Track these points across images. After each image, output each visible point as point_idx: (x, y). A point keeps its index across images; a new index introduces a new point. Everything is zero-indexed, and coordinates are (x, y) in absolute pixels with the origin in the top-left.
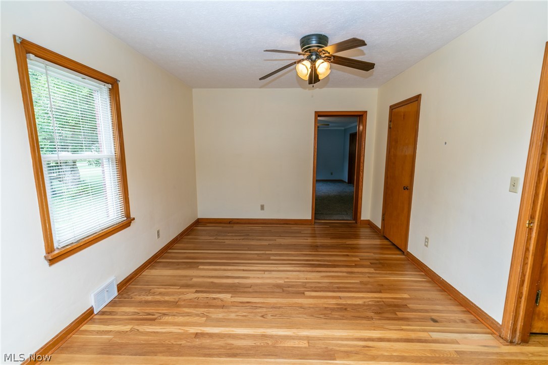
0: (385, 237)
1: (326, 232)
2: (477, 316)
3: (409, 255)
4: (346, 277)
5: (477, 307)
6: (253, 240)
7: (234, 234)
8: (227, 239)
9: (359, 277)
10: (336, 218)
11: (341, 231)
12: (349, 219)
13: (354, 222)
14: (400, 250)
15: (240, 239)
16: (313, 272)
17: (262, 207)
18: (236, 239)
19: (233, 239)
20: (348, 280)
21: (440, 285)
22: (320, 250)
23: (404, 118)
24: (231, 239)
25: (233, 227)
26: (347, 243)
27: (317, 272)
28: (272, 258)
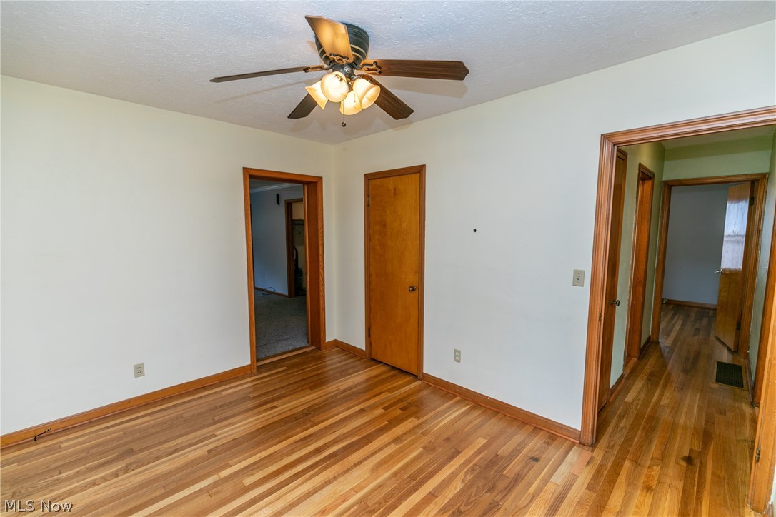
0: (373, 360)
1: (293, 380)
2: (549, 430)
3: (427, 378)
4: (400, 451)
5: (546, 419)
6: (157, 458)
7: (82, 468)
8: (71, 493)
9: (413, 442)
10: (283, 350)
11: (313, 370)
12: (304, 345)
13: (314, 348)
14: (409, 374)
15: (116, 475)
16: (348, 470)
17: (139, 370)
18: (104, 479)
19: (94, 484)
20: (407, 455)
21: (488, 407)
22: (316, 419)
23: (395, 193)
24: (86, 487)
25: (57, 448)
26: (342, 388)
27: (356, 465)
28: (248, 481)
